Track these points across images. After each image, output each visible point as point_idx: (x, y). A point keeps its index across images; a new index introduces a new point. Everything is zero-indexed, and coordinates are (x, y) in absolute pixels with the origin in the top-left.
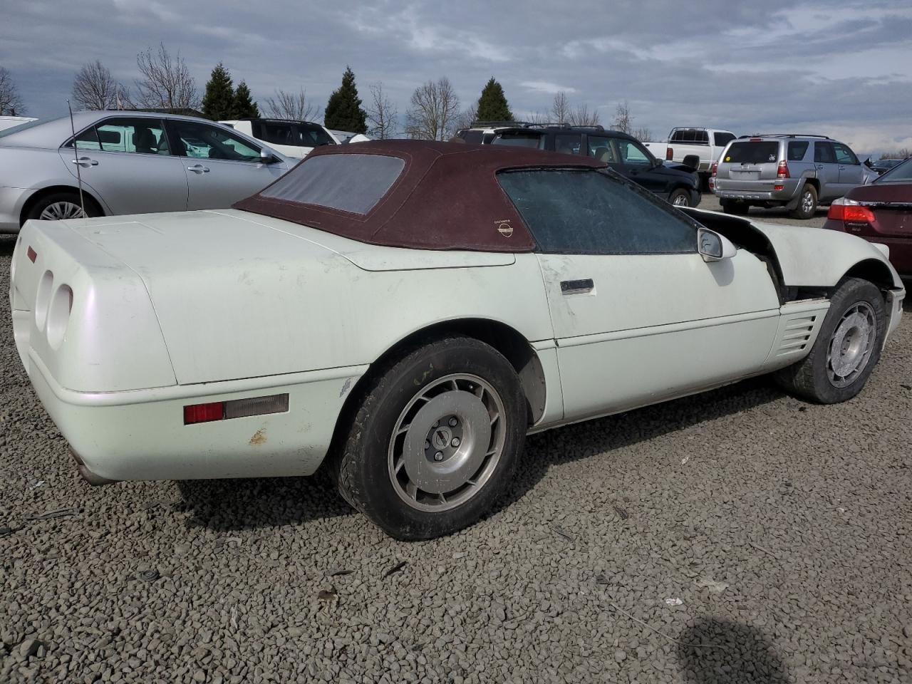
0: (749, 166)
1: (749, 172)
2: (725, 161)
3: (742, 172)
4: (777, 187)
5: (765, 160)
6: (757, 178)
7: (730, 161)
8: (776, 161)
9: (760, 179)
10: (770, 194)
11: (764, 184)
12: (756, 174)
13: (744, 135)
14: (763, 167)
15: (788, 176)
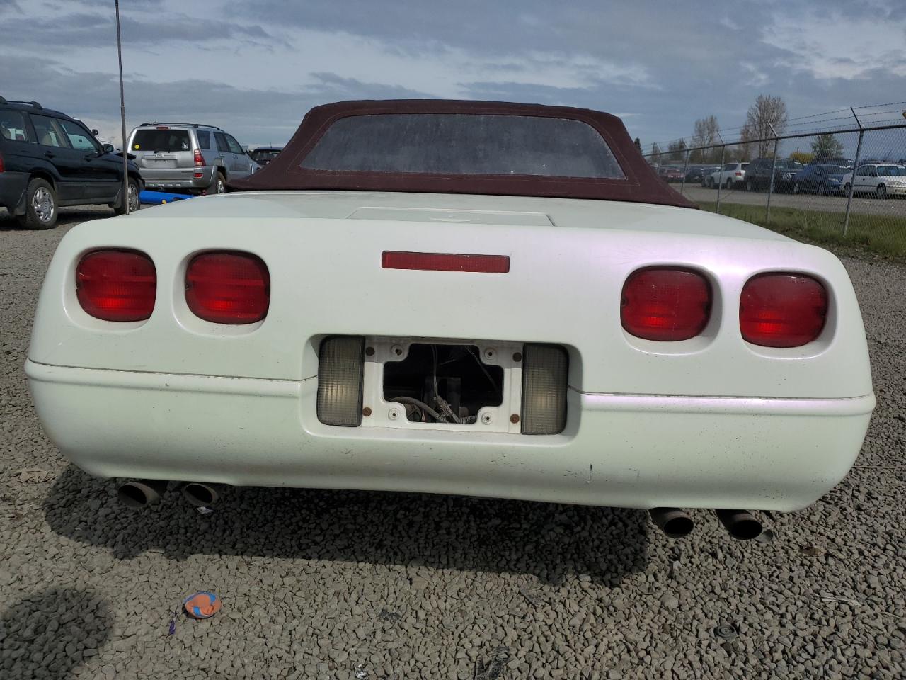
0: (164, 155)
1: (164, 160)
2: (133, 148)
3: (156, 160)
4: (197, 174)
5: (178, 148)
6: (174, 166)
7: (139, 149)
8: (190, 149)
9: (178, 167)
10: (191, 181)
11: (183, 172)
12: (173, 162)
13: (145, 122)
14: (178, 155)
15: (204, 165)
